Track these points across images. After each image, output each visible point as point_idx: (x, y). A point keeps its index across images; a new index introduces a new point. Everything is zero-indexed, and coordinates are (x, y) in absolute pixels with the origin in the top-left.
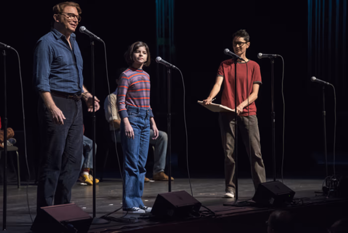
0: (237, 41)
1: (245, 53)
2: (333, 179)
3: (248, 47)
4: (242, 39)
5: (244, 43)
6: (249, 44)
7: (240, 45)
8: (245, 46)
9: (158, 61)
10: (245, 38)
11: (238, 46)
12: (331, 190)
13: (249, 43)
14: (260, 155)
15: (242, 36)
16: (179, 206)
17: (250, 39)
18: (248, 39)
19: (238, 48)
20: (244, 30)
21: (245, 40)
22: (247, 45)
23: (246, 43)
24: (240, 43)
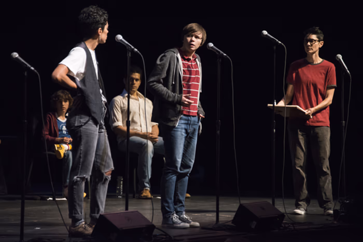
0: (308, 38)
1: (317, 53)
2: (345, 201)
3: (321, 46)
4: (314, 37)
5: (316, 41)
6: (322, 44)
7: (312, 43)
8: (318, 45)
9: (117, 40)
10: (318, 36)
11: (309, 44)
12: (341, 214)
13: (322, 42)
14: (328, 169)
15: (315, 33)
16: (124, 229)
17: (324, 38)
18: (322, 38)
19: (309, 46)
20: (317, 28)
21: (318, 37)
22: (320, 44)
23: (319, 41)
24: (311, 41)
